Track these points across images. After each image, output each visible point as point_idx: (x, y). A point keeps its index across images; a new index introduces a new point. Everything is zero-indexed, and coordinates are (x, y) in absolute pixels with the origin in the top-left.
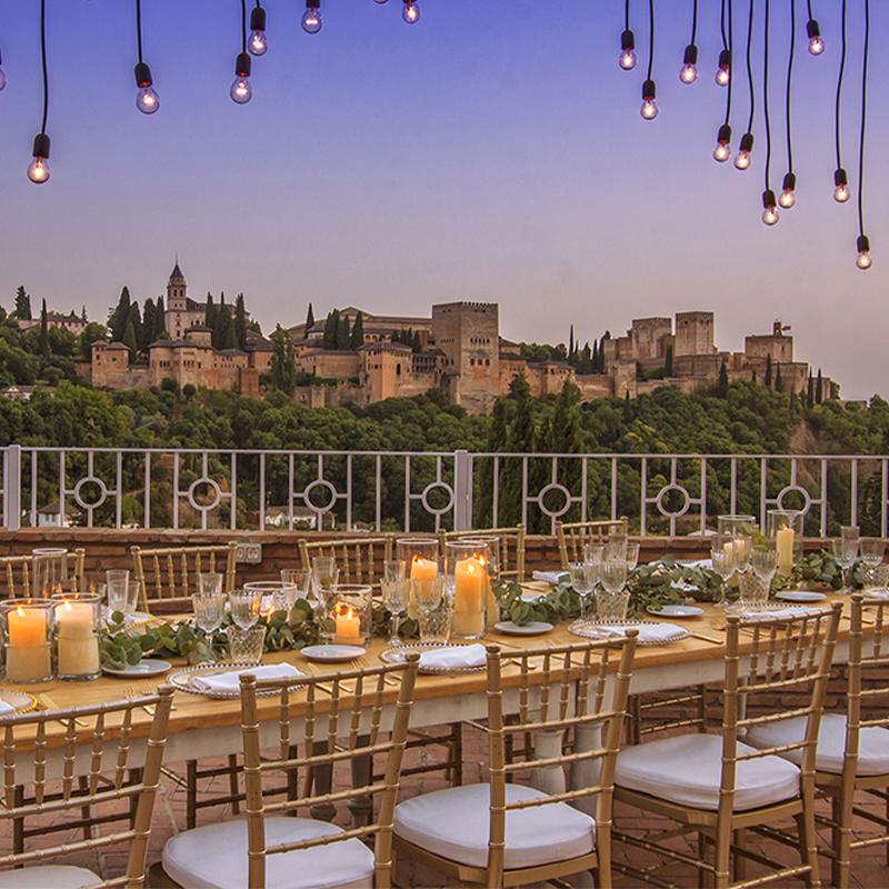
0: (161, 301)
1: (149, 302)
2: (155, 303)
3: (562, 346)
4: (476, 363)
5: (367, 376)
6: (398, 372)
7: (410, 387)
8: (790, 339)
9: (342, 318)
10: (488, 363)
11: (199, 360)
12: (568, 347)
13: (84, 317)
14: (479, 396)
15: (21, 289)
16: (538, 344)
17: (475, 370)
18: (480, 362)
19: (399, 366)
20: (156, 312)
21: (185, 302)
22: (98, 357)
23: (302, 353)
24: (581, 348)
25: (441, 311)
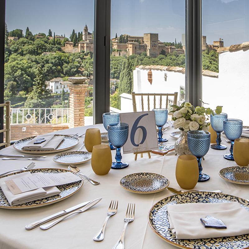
0: (82, 32)
1: (79, 33)
2: (80, 33)
3: (174, 43)
4: (153, 46)
5: (129, 50)
6: (136, 48)
7: (139, 52)
8: (223, 42)
9: (123, 37)
10: (156, 46)
11: (90, 46)
12: (175, 43)
13: (65, 36)
14: (154, 54)
15: (50, 30)
16: (168, 42)
17: (153, 48)
18: (154, 46)
19: (136, 47)
20: (80, 35)
21: (88, 33)
22: (67, 45)
23: (114, 44)
24: (178, 43)
25: (145, 35)
